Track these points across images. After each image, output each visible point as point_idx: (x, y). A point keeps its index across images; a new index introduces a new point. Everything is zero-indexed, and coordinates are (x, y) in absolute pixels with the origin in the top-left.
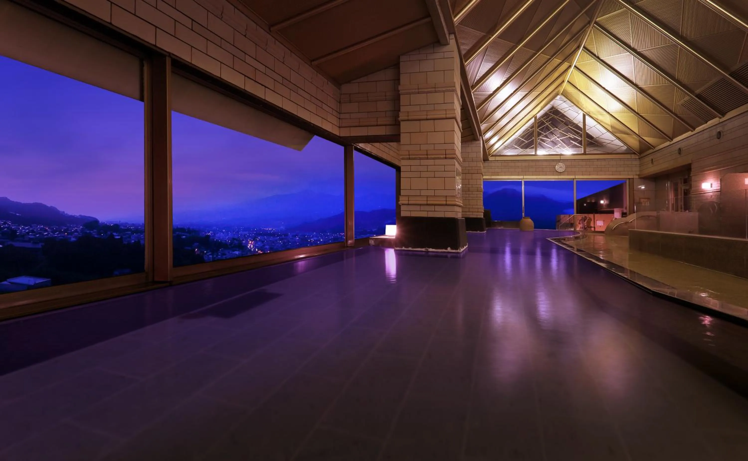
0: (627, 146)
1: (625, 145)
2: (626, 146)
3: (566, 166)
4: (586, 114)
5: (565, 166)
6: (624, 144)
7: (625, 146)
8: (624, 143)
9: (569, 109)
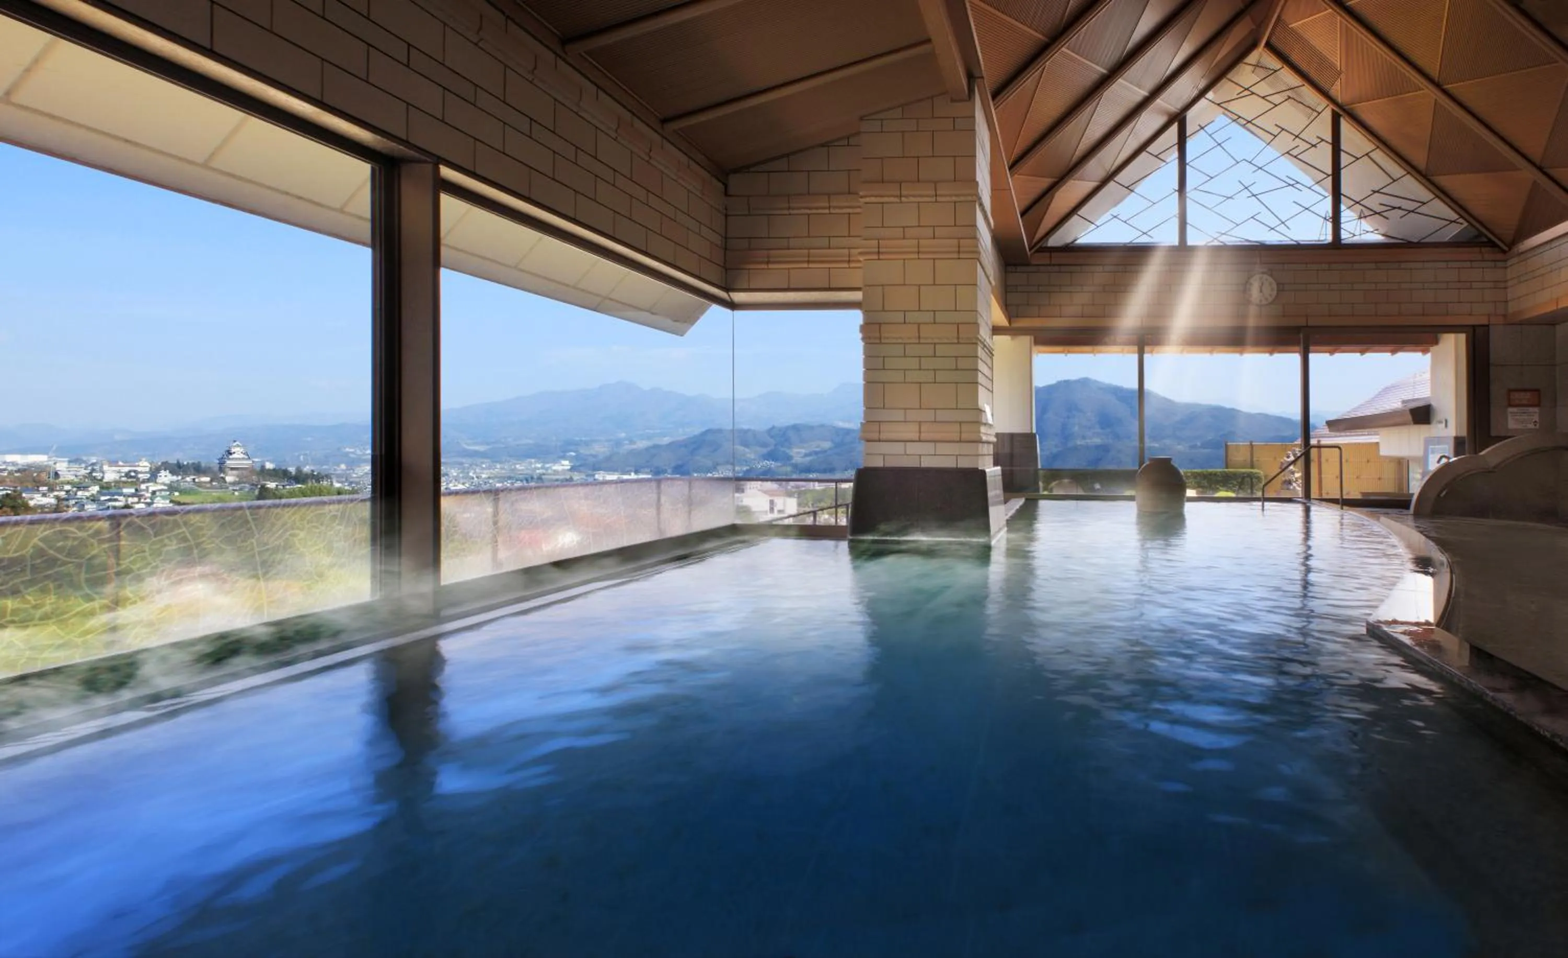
0: (1468, 221)
1: (1461, 217)
2: (1465, 220)
3: (1278, 284)
4: (1341, 113)
5: (1275, 286)
6: (1459, 214)
7: (1461, 220)
8: (1461, 207)
9: (1289, 97)
